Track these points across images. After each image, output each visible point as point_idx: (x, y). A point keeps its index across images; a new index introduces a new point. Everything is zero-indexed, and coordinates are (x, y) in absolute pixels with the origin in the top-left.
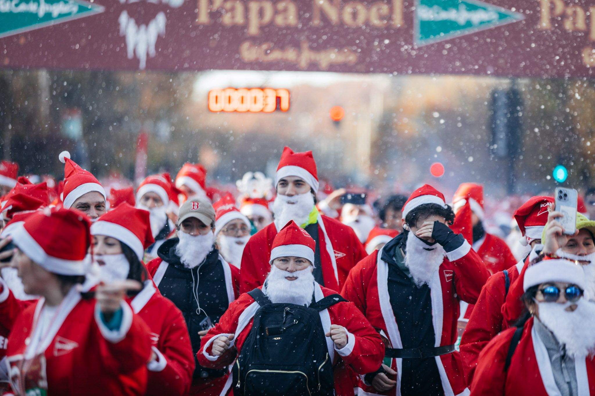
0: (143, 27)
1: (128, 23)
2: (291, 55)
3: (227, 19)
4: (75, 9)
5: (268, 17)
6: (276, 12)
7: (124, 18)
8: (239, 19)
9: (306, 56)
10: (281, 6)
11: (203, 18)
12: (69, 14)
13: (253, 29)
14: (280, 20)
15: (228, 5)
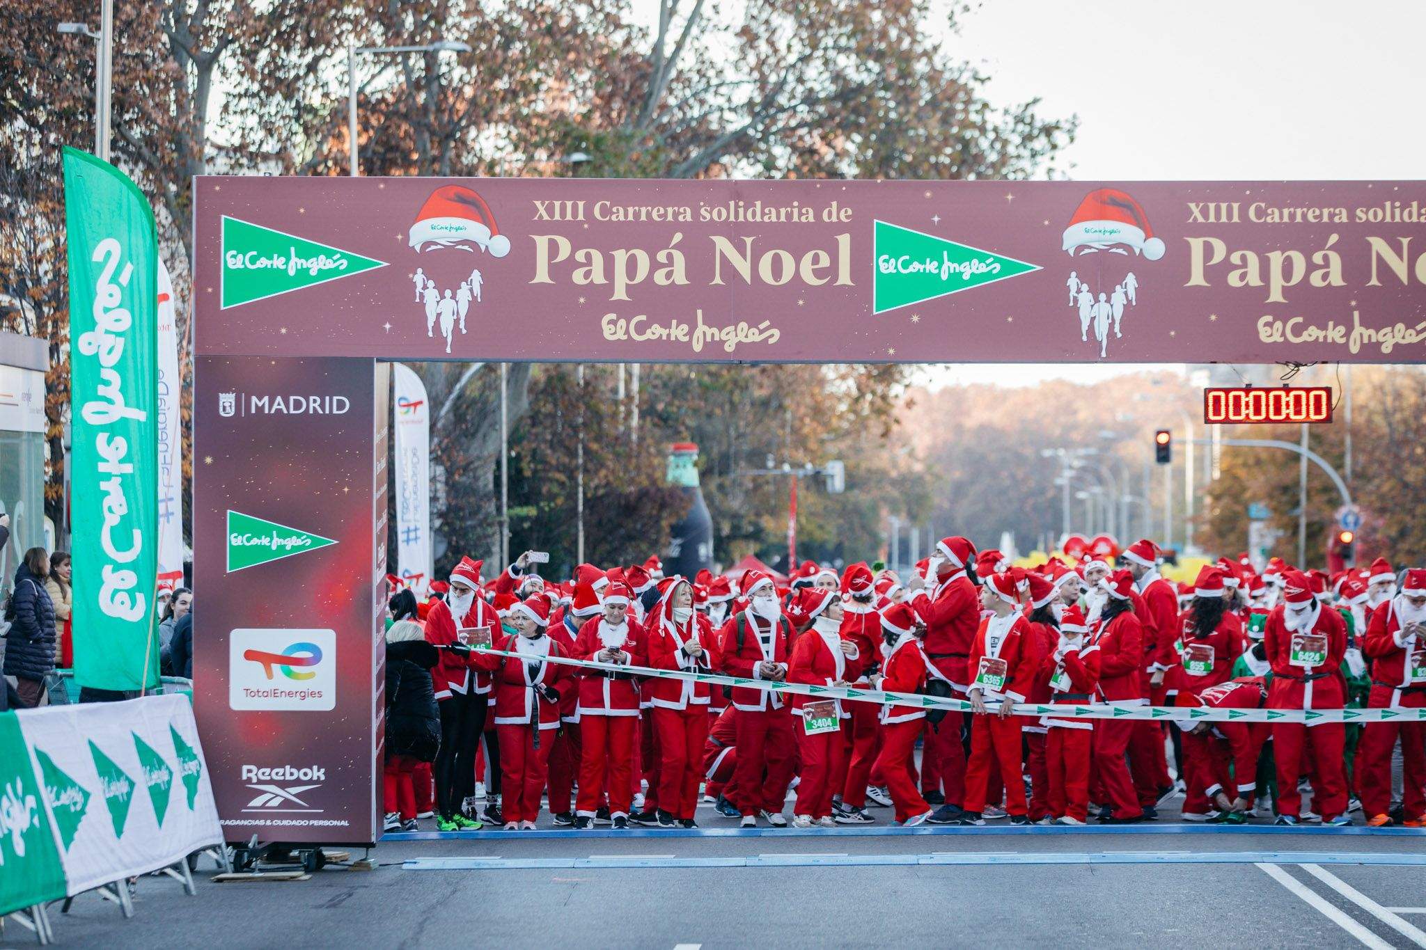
0: (1103, 297)
1: (1079, 291)
2: (1335, 334)
3: (1233, 280)
4: (998, 266)
5: (1297, 277)
6: (1311, 267)
7: (1073, 281)
8: (1254, 280)
9: (1361, 334)
10: (1318, 258)
11: (1197, 278)
12: (989, 275)
13: (1276, 296)
14: (1316, 280)
15: (1235, 258)
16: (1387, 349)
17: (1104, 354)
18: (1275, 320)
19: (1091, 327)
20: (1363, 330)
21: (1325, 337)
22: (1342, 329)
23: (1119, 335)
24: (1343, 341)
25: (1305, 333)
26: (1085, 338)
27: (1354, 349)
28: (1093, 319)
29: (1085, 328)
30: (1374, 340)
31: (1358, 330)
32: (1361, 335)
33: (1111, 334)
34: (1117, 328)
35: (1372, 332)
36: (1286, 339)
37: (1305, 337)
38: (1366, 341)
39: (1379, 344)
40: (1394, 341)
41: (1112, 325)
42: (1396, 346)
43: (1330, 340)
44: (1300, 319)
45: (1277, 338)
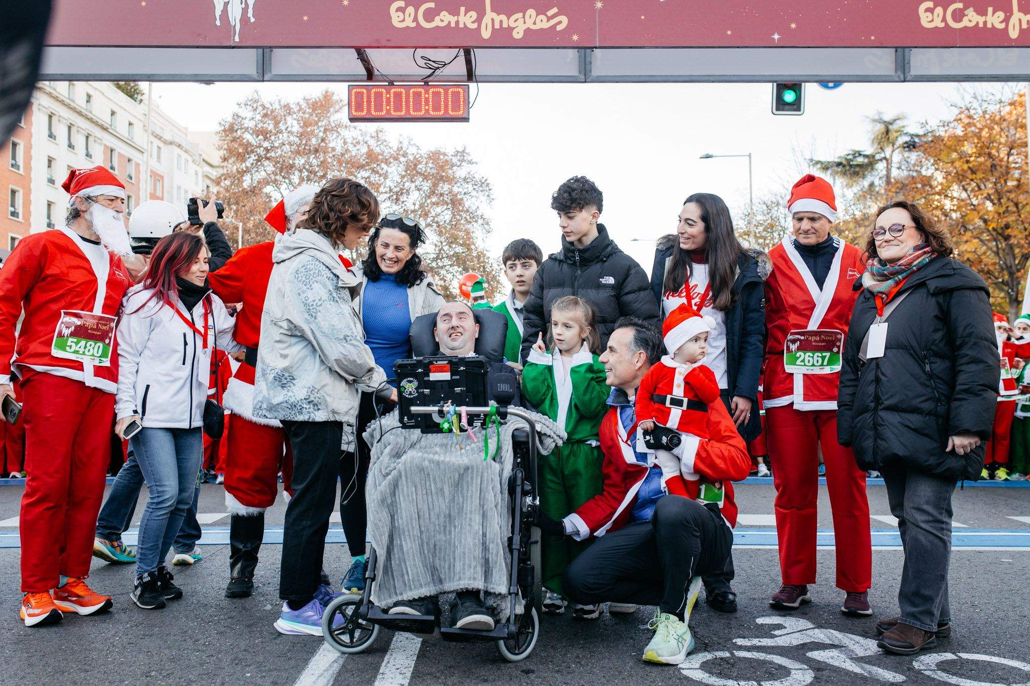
2: (467, 19)
16: (518, 34)
17: (237, 39)
18: (407, 6)
19: (225, 11)
20: (494, 15)
21: (457, 22)
22: (473, 15)
23: (252, 20)
24: (475, 26)
25: (437, 19)
26: (218, 23)
27: (486, 34)
28: (226, 4)
29: (218, 13)
30: (505, 25)
31: (490, 15)
32: (493, 20)
33: (244, 19)
34: (250, 14)
35: (503, 17)
36: (418, 23)
37: (437, 22)
38: (497, 26)
39: (510, 29)
40: (525, 27)
41: (245, 11)
42: (528, 31)
43: (461, 25)
44: (432, 5)
45: (409, 23)
